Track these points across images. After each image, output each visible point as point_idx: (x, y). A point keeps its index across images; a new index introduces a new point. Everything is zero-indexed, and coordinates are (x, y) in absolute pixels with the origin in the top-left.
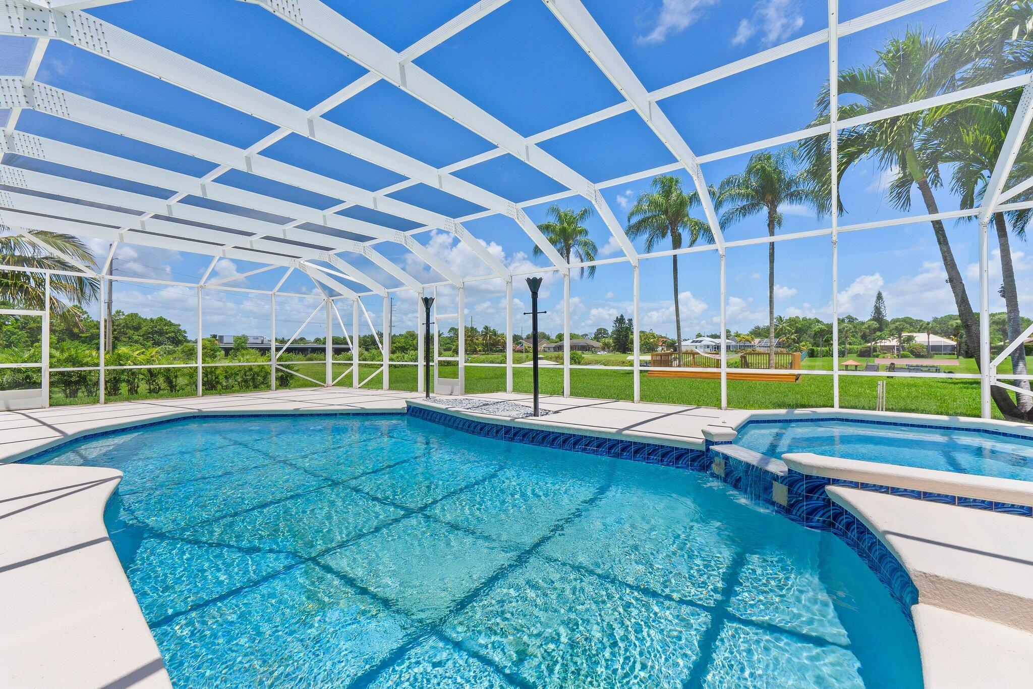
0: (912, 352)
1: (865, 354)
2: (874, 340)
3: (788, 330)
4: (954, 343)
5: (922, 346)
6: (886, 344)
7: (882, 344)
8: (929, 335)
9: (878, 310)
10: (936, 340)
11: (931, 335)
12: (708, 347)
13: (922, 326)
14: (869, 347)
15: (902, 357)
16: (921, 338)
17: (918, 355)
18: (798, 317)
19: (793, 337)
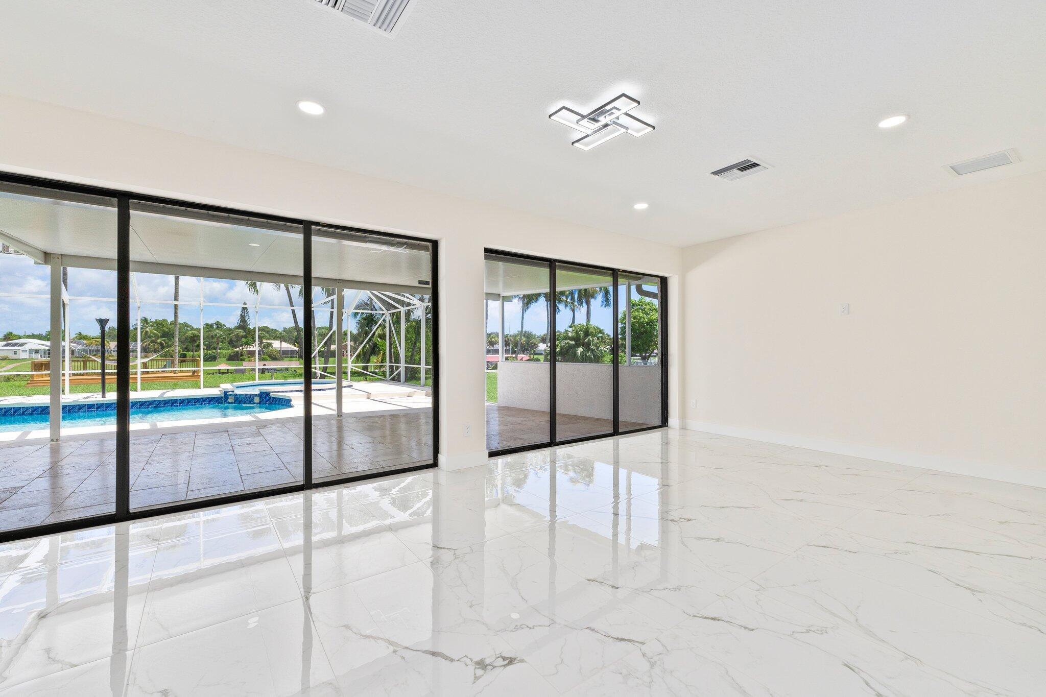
0: (269, 356)
1: (235, 358)
2: (242, 345)
3: (154, 333)
4: (297, 349)
5: (276, 351)
6: (250, 349)
7: (248, 349)
8: (281, 342)
9: (243, 317)
10: (287, 346)
11: (283, 343)
12: (37, 351)
13: (277, 335)
14: (237, 352)
15: (263, 360)
16: (276, 344)
17: (274, 358)
18: (165, 320)
19: (159, 341)
